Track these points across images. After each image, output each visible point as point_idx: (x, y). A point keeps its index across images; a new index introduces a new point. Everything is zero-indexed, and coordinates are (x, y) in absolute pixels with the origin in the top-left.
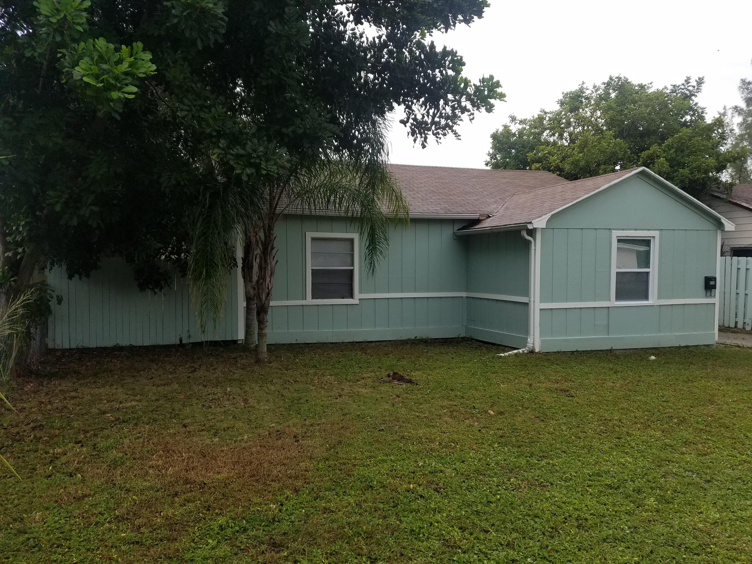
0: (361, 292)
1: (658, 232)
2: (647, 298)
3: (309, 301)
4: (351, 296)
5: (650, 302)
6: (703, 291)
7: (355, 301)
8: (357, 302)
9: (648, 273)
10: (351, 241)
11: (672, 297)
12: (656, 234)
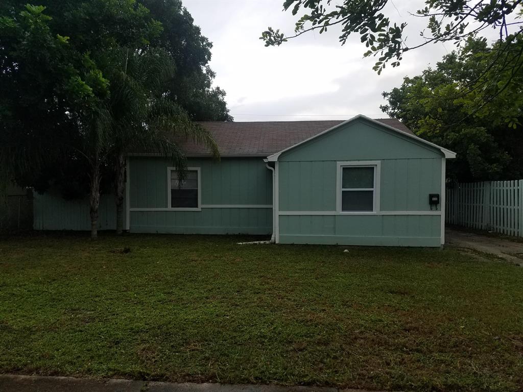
0: (203, 203)
1: (380, 161)
2: (372, 210)
3: (170, 208)
4: (197, 206)
5: (374, 213)
6: (429, 206)
7: (199, 209)
8: (200, 210)
9: (372, 192)
10: (196, 171)
11: (395, 210)
12: (378, 163)
